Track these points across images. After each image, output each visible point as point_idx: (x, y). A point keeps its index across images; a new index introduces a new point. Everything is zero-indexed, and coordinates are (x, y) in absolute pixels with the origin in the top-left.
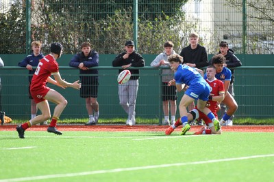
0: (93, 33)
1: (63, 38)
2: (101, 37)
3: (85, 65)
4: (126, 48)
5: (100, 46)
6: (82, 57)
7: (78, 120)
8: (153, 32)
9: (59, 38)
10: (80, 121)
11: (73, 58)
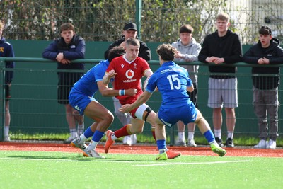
0: (78, 11)
1: (34, 17)
2: (90, 17)
3: (65, 57)
4: (125, 33)
5: (88, 30)
6: (61, 45)
7: (54, 136)
8: (164, 11)
9: (29, 17)
10: (57, 137)
11: (48, 47)
